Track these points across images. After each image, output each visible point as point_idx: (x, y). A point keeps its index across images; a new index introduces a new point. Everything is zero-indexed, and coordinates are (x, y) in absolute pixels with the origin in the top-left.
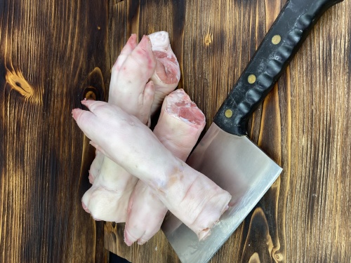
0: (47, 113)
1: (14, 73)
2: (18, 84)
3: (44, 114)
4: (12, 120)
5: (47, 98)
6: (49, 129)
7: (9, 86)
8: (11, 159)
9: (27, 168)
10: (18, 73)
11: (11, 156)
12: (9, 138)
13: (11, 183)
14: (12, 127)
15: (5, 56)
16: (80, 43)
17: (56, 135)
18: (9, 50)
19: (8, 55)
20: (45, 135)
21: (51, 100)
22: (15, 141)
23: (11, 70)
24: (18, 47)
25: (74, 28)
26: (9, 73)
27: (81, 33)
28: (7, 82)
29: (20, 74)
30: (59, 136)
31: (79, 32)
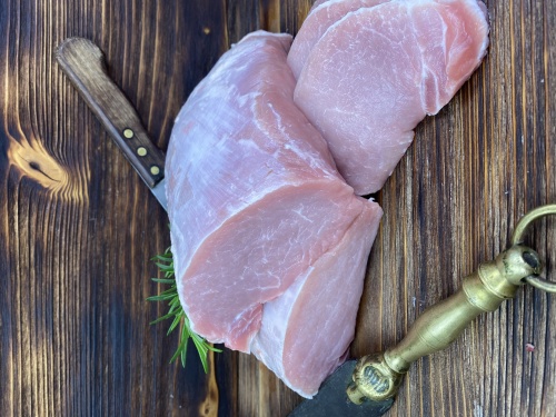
0: (99, 221)
1: (25, 143)
2: (34, 166)
3: (93, 222)
4: (25, 239)
5: (97, 189)
6: (104, 253)
7: (15, 171)
8: (25, 319)
9: (61, 337)
10: (34, 142)
11: (26, 315)
12: (20, 278)
13: (28, 369)
14: (27, 255)
15: (6, 111)
16: (166, 67)
17: (122, 264)
18: (12, 97)
19: (11, 108)
20: (98, 266)
21: (106, 191)
22: (33, 282)
23: (18, 138)
24: (31, 90)
25: (151, 37)
26: (14, 145)
27: (168, 45)
28: (11, 163)
29: (38, 145)
30: (128, 266)
31: (163, 45)
